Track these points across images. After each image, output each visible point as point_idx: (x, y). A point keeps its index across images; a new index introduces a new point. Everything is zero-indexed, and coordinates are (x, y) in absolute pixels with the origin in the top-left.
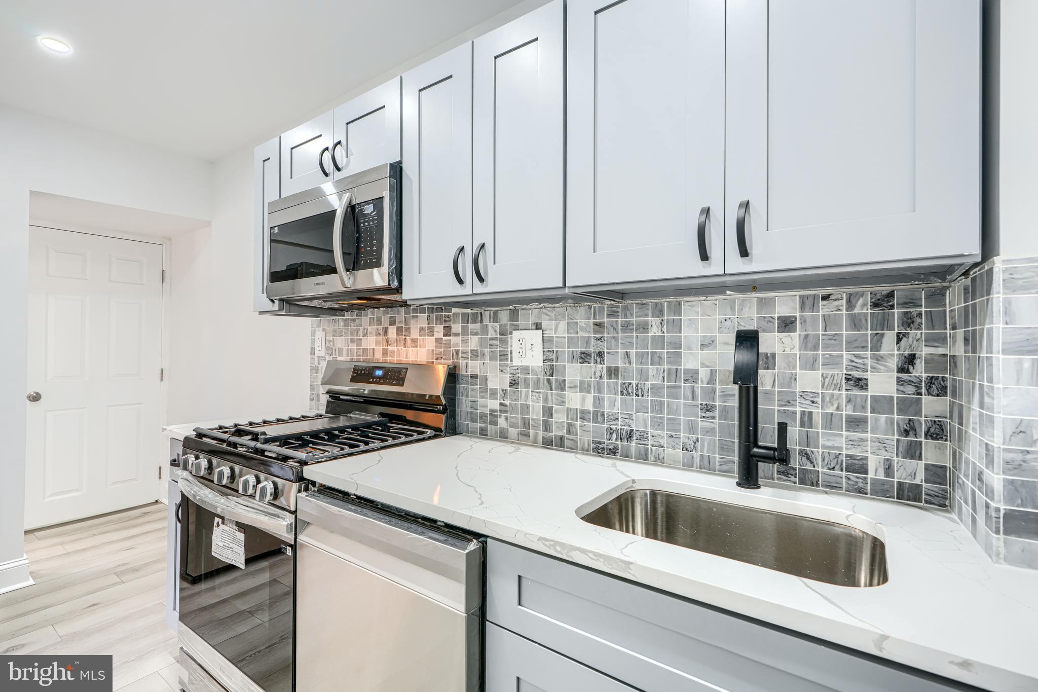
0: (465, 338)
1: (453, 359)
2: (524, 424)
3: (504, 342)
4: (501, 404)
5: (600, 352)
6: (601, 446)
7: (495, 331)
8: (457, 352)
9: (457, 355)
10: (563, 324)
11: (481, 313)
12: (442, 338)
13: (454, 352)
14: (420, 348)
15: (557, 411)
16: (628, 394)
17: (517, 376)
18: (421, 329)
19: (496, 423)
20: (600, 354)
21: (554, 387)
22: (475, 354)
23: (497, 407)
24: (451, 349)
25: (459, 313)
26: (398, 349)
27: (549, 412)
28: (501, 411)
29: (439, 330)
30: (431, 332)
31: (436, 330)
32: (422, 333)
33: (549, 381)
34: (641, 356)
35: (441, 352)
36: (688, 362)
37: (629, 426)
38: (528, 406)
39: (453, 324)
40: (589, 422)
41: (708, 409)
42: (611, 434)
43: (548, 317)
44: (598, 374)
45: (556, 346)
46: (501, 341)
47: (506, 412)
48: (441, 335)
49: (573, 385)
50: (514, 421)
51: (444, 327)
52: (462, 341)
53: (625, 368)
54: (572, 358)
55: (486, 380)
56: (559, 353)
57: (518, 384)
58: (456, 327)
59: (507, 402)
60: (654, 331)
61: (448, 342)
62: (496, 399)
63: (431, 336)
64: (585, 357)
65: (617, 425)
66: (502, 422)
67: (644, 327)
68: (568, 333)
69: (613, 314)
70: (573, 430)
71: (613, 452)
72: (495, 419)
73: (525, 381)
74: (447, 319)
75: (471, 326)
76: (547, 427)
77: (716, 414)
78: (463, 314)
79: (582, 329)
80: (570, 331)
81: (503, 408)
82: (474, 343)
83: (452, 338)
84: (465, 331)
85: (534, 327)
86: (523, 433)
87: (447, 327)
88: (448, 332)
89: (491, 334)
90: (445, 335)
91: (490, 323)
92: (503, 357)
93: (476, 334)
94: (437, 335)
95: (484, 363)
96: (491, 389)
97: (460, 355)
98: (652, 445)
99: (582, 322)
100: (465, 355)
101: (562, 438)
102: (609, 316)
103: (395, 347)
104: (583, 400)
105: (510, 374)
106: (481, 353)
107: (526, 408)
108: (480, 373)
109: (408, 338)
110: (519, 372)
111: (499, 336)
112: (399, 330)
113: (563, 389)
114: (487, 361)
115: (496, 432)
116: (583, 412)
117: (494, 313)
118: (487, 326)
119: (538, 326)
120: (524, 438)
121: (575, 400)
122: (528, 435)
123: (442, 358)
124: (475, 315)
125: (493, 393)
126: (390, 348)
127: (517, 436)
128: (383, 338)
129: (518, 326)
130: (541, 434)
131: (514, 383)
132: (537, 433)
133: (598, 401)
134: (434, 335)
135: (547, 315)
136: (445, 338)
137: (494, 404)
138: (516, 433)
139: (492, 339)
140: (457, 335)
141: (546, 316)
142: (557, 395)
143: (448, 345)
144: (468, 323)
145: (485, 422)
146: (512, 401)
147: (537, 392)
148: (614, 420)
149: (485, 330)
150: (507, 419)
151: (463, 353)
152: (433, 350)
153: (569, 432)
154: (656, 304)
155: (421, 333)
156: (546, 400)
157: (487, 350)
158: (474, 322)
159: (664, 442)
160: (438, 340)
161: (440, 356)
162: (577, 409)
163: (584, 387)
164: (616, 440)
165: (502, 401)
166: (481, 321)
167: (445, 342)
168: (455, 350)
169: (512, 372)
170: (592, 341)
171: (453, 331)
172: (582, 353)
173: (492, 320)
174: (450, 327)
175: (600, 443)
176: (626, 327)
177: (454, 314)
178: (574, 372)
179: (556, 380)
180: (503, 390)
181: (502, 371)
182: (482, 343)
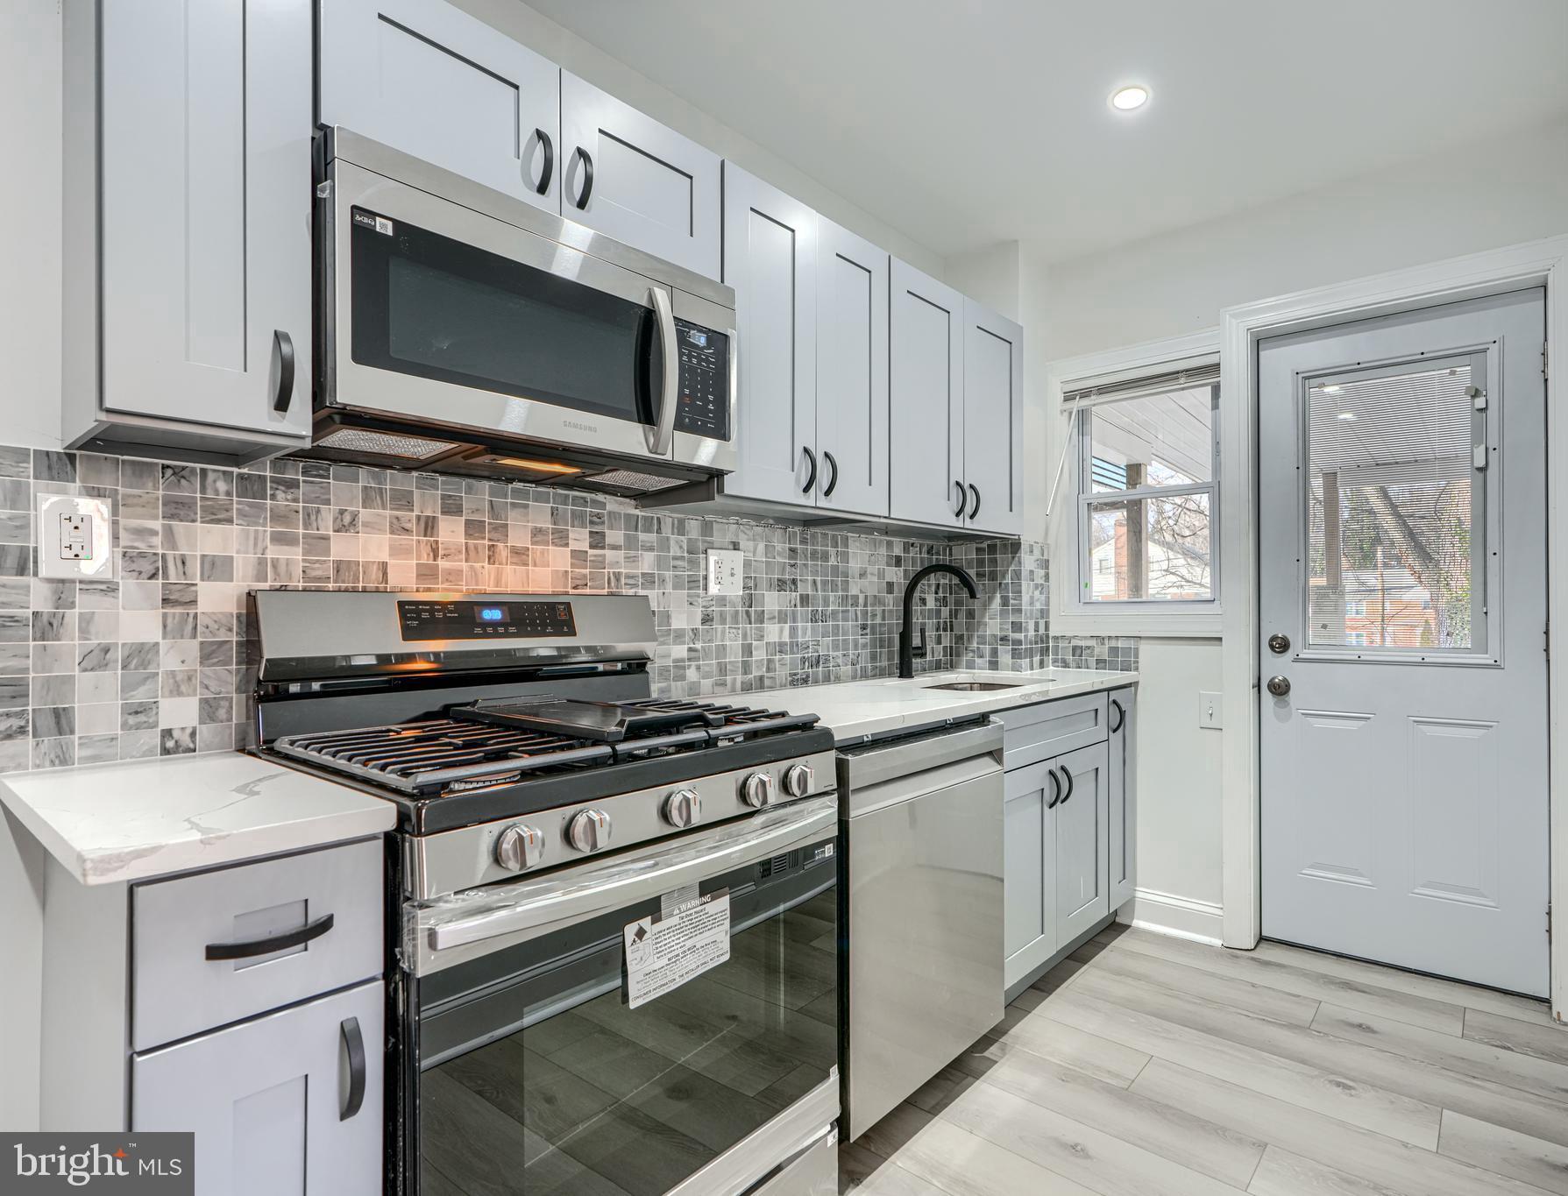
0: (632, 553)
1: (609, 588)
2: (721, 670)
3: (694, 564)
4: (690, 650)
5: (794, 579)
6: (796, 678)
7: (681, 547)
8: (617, 576)
9: (618, 580)
10: (761, 546)
11: (658, 519)
12: (587, 552)
13: (611, 574)
14: (535, 565)
15: (757, 648)
16: (816, 622)
17: (711, 609)
18: (537, 532)
19: (683, 678)
20: (794, 582)
21: (753, 620)
22: (649, 579)
23: (685, 654)
24: (606, 571)
25: (620, 514)
26: (472, 567)
27: (748, 650)
28: (689, 659)
29: (579, 538)
30: (561, 539)
31: (571, 535)
32: (539, 538)
33: (747, 612)
34: (825, 583)
35: (585, 576)
36: (854, 591)
37: (817, 652)
38: (724, 647)
39: (609, 529)
40: (786, 654)
41: (864, 627)
42: (804, 663)
43: (746, 536)
44: (793, 603)
45: (755, 572)
46: (690, 561)
47: (697, 659)
48: (584, 545)
49: (771, 616)
50: (707, 669)
51: (591, 532)
52: (625, 558)
53: (814, 596)
54: (770, 588)
55: (669, 617)
56: (758, 580)
57: (712, 620)
58: (614, 536)
59: (698, 646)
60: (832, 561)
61: (600, 559)
62: (684, 643)
63: (561, 546)
64: (781, 585)
65: (808, 653)
66: (692, 674)
67: (825, 557)
68: (766, 557)
69: (804, 541)
70: (772, 666)
71: (805, 681)
72: (682, 671)
73: (721, 615)
74: (595, 519)
75: (642, 536)
76: (746, 668)
77: (868, 631)
78: (628, 516)
79: (779, 554)
80: (769, 555)
81: (693, 654)
82: (647, 562)
83: (607, 552)
84: (631, 543)
85: (731, 547)
86: (719, 682)
87: (597, 533)
88: (598, 541)
89: (674, 551)
90: (591, 547)
91: (673, 534)
92: (692, 585)
93: (651, 549)
94: (573, 545)
95: (664, 593)
96: (676, 630)
97: (623, 581)
98: (833, 666)
99: (779, 546)
100: (631, 581)
101: (761, 678)
102: (801, 542)
103: (461, 561)
104: (781, 631)
105: (703, 607)
106: (659, 578)
107: (722, 649)
108: (659, 607)
109: (501, 545)
110: (714, 603)
111: (686, 555)
112: (473, 528)
113: (762, 622)
114: (669, 589)
115: (683, 690)
116: (782, 645)
117: (678, 521)
118: (668, 538)
119: (736, 547)
120: (721, 688)
121: (774, 632)
122: (724, 684)
123: (586, 585)
124: (648, 520)
125: (679, 636)
126: (442, 563)
127: (711, 688)
128: (419, 541)
129: (713, 543)
130: (739, 678)
131: (707, 619)
132: (735, 679)
133: (793, 631)
134: (568, 544)
135: (745, 533)
136: (591, 552)
137: (680, 651)
138: (711, 683)
139: (675, 558)
140: (615, 547)
141: (743, 535)
142: (757, 628)
143: (600, 563)
144: (636, 530)
145: (667, 679)
146: (705, 643)
147: (735, 628)
148: (806, 648)
149: (664, 545)
150: (698, 668)
151: (628, 577)
152: (566, 572)
153: (768, 670)
154: (834, 535)
155: (535, 539)
156: (745, 636)
157: (669, 574)
158: (648, 530)
159: (840, 661)
160: (576, 554)
161: (578, 582)
162: (775, 643)
163: (782, 618)
164: (808, 668)
165: (692, 646)
166: (659, 531)
167: (592, 558)
168: (614, 573)
169: (704, 604)
170: (788, 567)
171: (608, 540)
172: (779, 580)
173: (676, 530)
174: (603, 535)
175: (795, 674)
176: (814, 555)
177: (610, 513)
178: (772, 601)
179: (755, 611)
180: (693, 630)
181: (691, 604)
182: (660, 562)
